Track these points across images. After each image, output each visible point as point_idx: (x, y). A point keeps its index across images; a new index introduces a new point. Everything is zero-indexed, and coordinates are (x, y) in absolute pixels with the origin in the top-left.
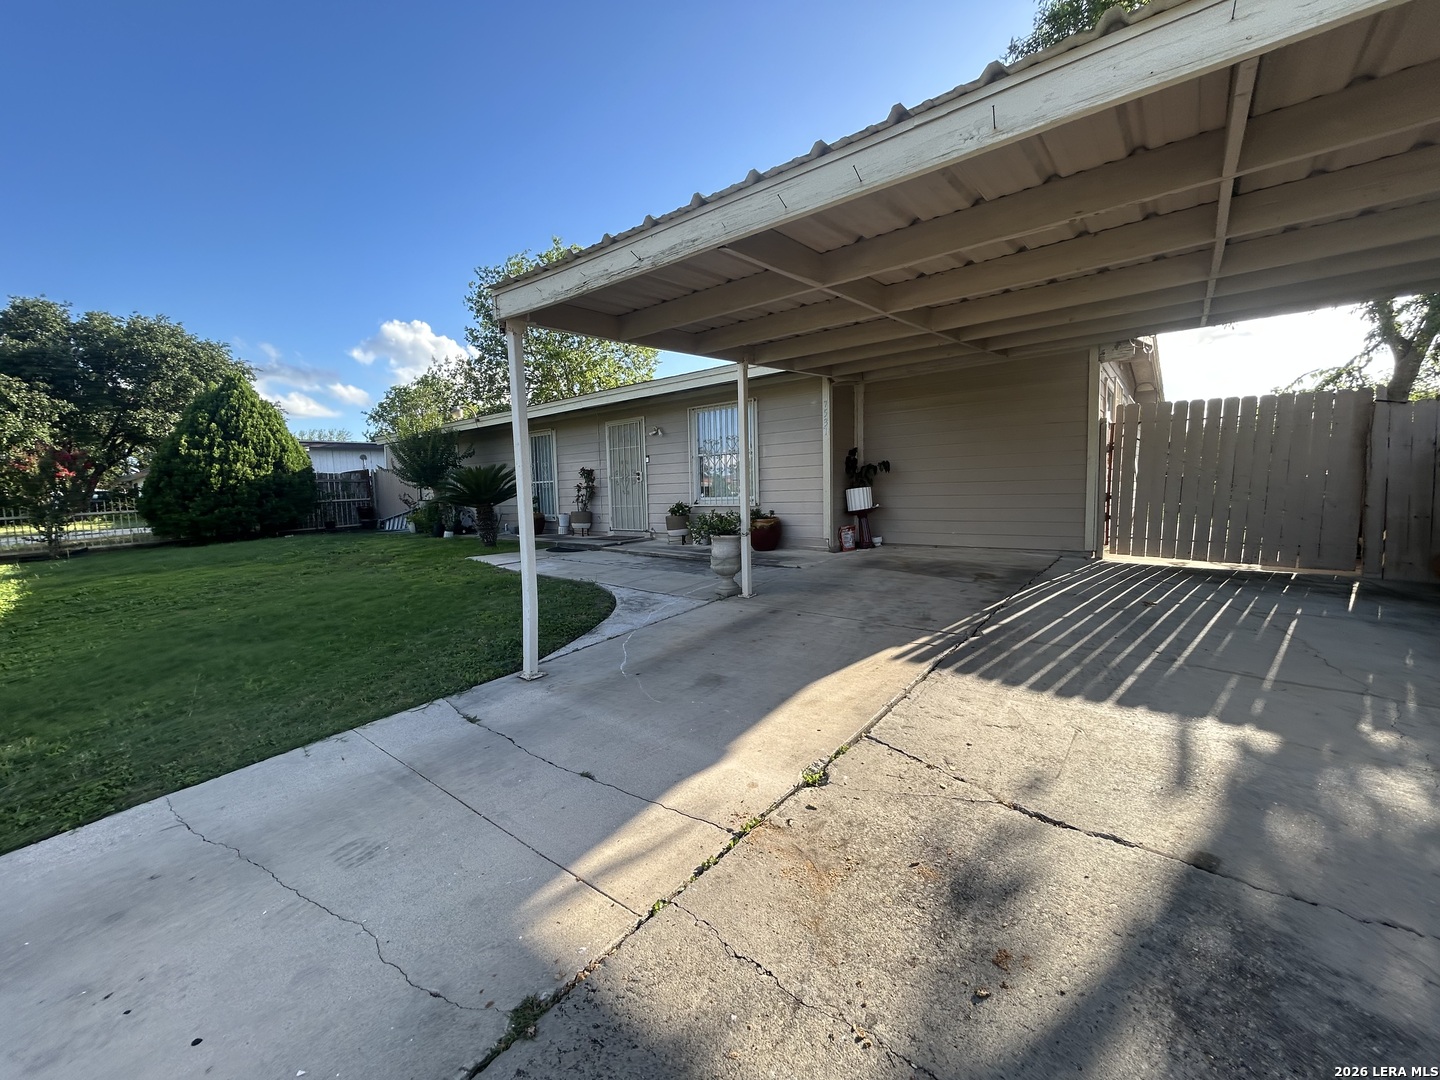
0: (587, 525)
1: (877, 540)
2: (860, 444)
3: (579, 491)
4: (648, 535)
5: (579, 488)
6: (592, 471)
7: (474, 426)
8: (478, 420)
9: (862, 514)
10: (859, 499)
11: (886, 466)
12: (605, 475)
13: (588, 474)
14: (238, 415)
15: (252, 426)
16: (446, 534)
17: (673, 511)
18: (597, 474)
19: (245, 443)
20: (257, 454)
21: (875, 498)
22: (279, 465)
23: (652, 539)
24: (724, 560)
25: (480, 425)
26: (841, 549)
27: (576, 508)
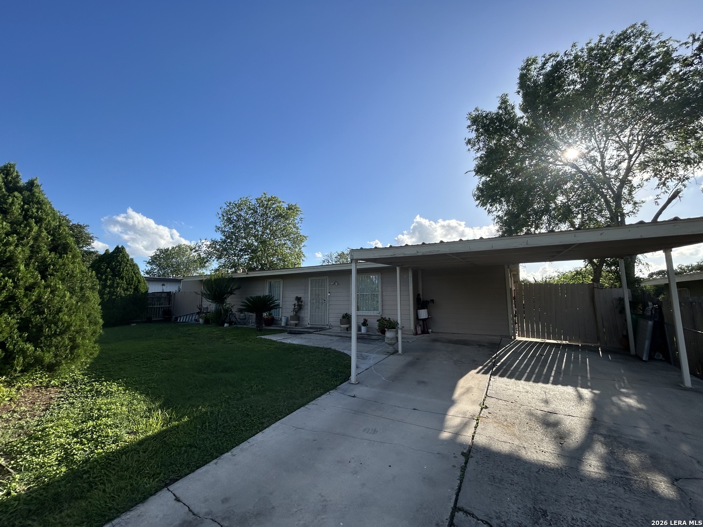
0: (297, 322)
1: (430, 330)
2: (421, 293)
3: (295, 306)
4: (328, 327)
5: (295, 305)
6: (300, 298)
7: (245, 276)
8: (247, 274)
9: (424, 320)
10: (423, 314)
11: (433, 301)
12: (307, 299)
13: (298, 299)
14: (120, 265)
15: (126, 270)
16: (226, 325)
17: (344, 317)
18: (303, 299)
19: (122, 278)
20: (127, 284)
21: (429, 314)
22: (136, 289)
23: (330, 329)
24: (391, 339)
25: (248, 276)
26: (416, 334)
27: (292, 314)
